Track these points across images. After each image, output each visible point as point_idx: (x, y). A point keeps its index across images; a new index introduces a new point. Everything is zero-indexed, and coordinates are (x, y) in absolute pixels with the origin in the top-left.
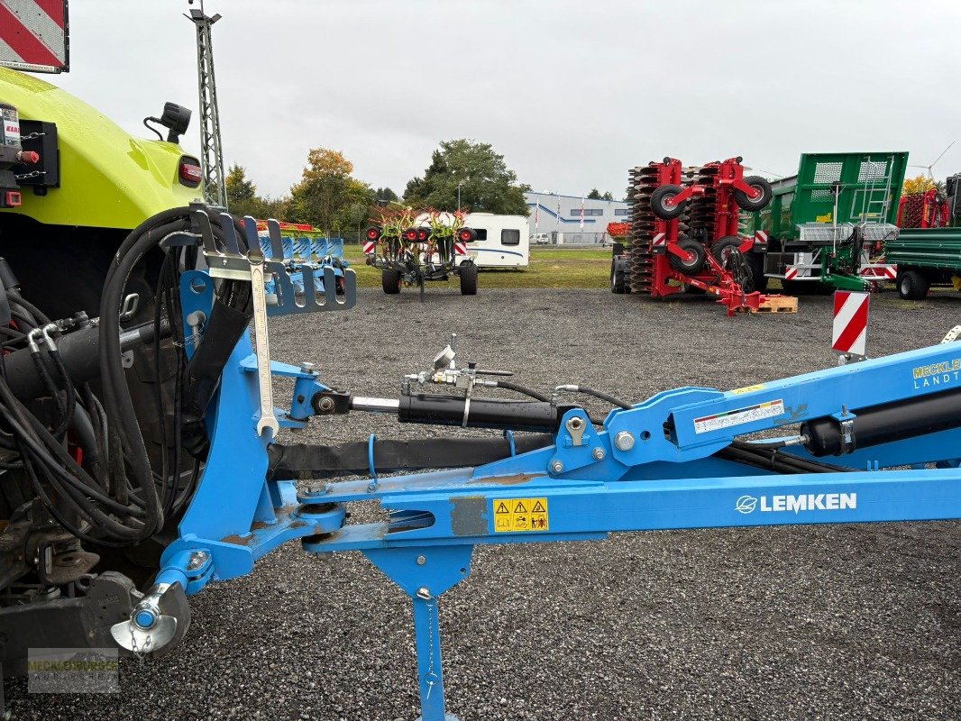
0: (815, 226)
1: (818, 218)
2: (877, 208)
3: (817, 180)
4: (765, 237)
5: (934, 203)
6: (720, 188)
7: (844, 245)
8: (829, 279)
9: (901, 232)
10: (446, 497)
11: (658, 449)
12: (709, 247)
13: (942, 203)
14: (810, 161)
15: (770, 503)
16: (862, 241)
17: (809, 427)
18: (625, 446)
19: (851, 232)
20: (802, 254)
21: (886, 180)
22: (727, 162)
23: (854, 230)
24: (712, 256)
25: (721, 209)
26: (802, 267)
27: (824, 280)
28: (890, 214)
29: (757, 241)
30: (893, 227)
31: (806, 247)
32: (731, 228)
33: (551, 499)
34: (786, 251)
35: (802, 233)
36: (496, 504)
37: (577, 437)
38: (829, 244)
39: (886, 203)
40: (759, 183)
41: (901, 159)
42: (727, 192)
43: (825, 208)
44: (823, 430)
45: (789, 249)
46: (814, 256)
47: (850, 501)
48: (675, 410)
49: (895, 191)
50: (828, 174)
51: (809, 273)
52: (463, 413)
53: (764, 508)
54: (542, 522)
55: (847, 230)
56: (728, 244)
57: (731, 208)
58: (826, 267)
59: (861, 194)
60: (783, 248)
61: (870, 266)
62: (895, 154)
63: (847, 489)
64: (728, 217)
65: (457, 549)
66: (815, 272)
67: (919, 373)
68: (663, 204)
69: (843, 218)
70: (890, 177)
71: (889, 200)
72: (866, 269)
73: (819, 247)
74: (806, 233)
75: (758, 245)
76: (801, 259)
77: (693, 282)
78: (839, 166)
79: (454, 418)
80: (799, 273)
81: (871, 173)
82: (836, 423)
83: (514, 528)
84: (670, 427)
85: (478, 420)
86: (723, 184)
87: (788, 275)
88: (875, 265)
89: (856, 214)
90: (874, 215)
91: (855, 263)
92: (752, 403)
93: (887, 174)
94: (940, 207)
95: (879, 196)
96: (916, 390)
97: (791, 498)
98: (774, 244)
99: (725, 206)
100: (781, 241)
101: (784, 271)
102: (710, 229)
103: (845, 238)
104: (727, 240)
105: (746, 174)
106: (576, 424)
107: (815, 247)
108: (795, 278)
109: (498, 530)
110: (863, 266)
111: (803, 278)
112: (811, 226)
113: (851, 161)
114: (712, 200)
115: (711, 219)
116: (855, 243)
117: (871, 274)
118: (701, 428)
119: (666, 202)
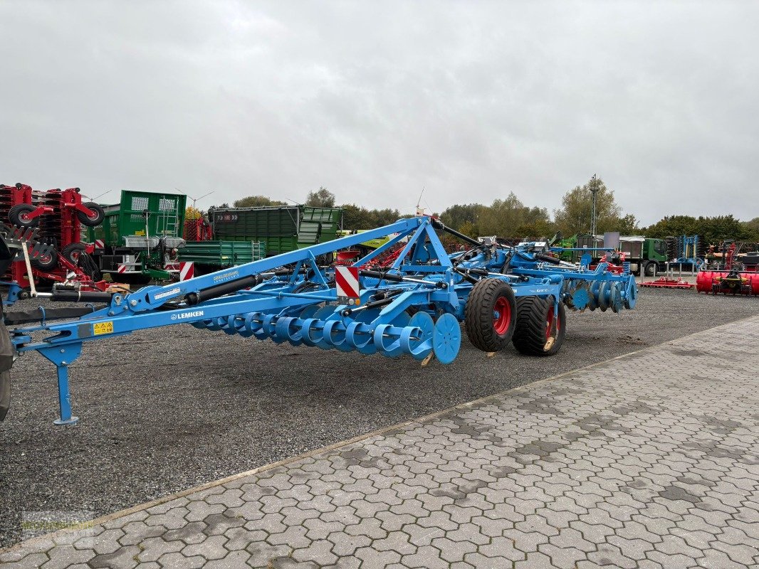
0: (134, 237)
1: (136, 233)
2: (172, 228)
3: (134, 208)
4: (102, 244)
5: (203, 226)
6: (64, 209)
7: (154, 250)
8: (147, 272)
9: (187, 243)
10: (75, 325)
11: (145, 306)
12: (60, 251)
13: (207, 226)
14: (128, 196)
15: (180, 316)
16: (165, 248)
17: (187, 296)
18: (134, 304)
19: (158, 242)
20: (128, 256)
21: (175, 211)
22: (68, 191)
23: (160, 241)
24: (64, 256)
25: (66, 224)
26: (128, 264)
27: (144, 273)
28: (179, 231)
29: (97, 247)
30: (182, 240)
31: (131, 251)
32: (75, 237)
33: (114, 322)
34: (116, 254)
35: (127, 242)
36: (94, 325)
37: (119, 303)
38: (144, 249)
39: (177, 225)
40: (93, 207)
41: (182, 198)
42: (70, 211)
43: (141, 226)
44: (191, 296)
45: (117, 252)
46: (136, 257)
47: (201, 313)
48: (149, 292)
49: (181, 217)
50: (139, 205)
51: (134, 269)
52: (78, 296)
53: (179, 318)
54: (111, 330)
55: (156, 241)
56: (75, 249)
57: (74, 223)
58: (144, 264)
59: (161, 219)
60: (114, 252)
61: (170, 264)
62: (179, 196)
63: (201, 310)
64: (72, 230)
65: (78, 344)
66: (137, 268)
67: (215, 278)
68: (20, 218)
69: (152, 234)
70: (177, 209)
71: (178, 223)
72: (168, 266)
73: (139, 251)
74: (130, 242)
75: (97, 249)
76: (128, 259)
77: (50, 276)
78: (146, 200)
79: (75, 299)
80: (127, 269)
81: (166, 206)
82: (195, 294)
83: (101, 333)
84: (147, 299)
85: (84, 299)
86: (68, 206)
87: (119, 270)
88: (173, 263)
89: (160, 231)
90: (169, 232)
91: (162, 262)
92: (171, 289)
93: (175, 207)
94: (206, 228)
95: (172, 220)
96: (215, 283)
97: (186, 314)
98: (108, 250)
99: (70, 222)
100: (112, 247)
101: (116, 268)
102: (58, 238)
103: (155, 246)
104: (74, 246)
105: (84, 200)
106: (118, 298)
107: (137, 251)
108: (124, 272)
109: (95, 334)
110: (167, 264)
111: (130, 272)
112: (132, 237)
113: (154, 198)
114: (59, 217)
115: (59, 230)
116: (161, 249)
117: (172, 269)
118: (157, 297)
119: (23, 217)
